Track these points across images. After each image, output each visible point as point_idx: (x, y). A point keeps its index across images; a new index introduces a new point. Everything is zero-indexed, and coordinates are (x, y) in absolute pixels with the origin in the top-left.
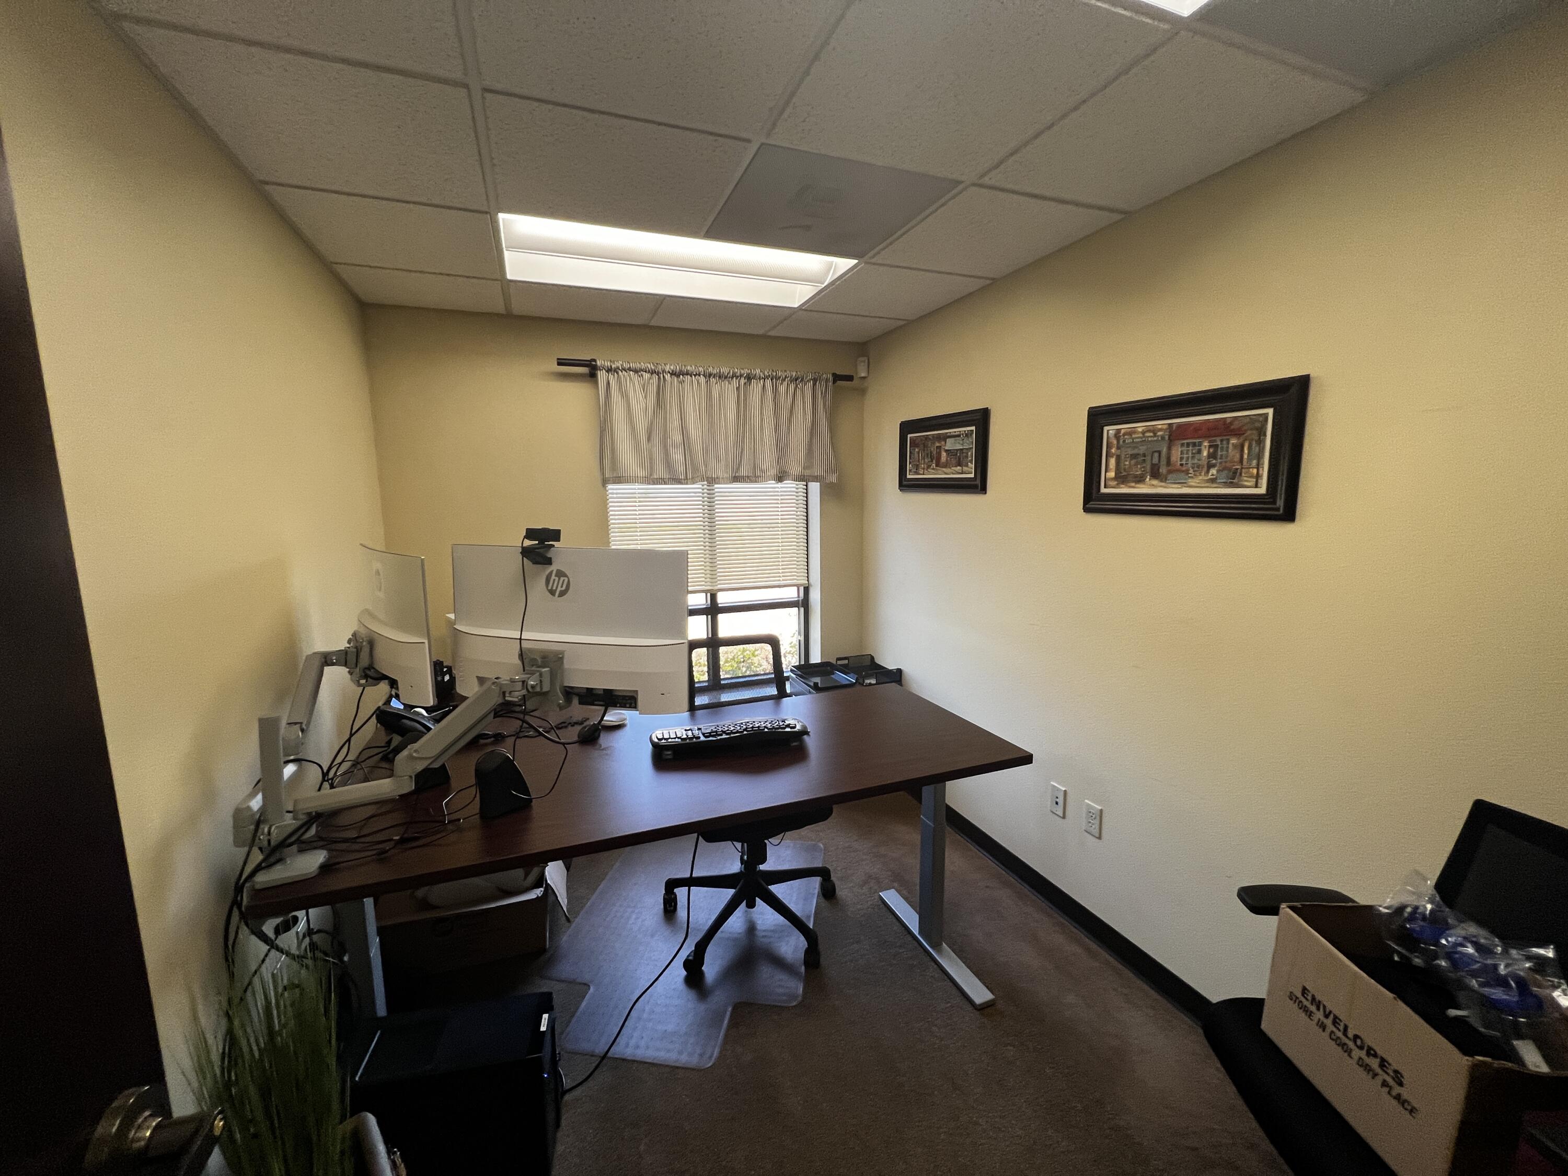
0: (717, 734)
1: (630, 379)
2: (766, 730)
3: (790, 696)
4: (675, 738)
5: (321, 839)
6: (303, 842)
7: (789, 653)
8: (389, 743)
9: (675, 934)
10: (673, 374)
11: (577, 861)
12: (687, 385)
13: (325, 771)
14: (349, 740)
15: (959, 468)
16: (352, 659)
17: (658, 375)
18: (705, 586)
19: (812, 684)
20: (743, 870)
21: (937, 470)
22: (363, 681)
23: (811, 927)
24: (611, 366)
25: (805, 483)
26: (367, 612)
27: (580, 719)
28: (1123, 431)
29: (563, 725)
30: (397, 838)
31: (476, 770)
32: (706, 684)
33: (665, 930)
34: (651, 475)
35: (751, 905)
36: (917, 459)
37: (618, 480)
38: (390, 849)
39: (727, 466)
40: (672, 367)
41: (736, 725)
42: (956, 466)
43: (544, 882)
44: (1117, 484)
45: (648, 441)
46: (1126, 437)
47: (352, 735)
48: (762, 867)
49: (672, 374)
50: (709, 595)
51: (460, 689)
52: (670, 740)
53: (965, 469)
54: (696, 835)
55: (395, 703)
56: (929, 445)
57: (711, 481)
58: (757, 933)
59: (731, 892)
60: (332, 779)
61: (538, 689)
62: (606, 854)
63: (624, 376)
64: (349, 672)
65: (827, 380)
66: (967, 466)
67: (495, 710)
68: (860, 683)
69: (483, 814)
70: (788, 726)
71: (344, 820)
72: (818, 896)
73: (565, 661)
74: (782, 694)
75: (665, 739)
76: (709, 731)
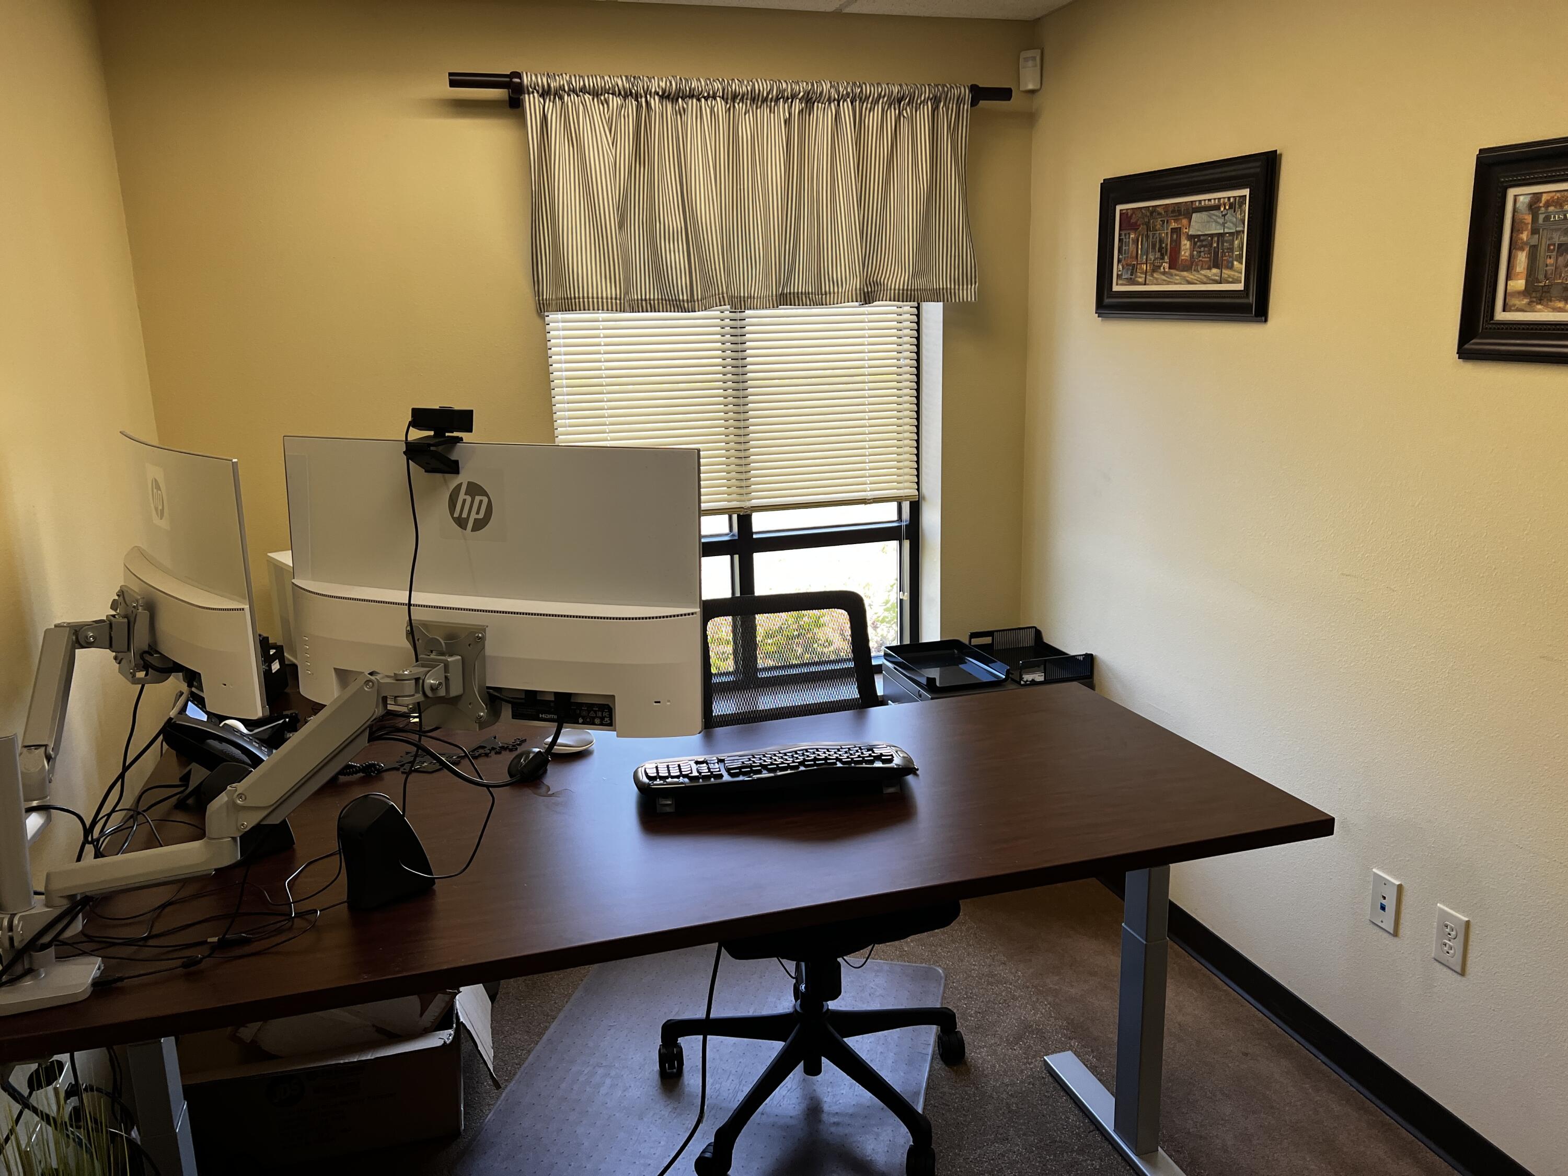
0: (751, 770)
1: (585, 106)
2: (839, 765)
3: (882, 702)
4: (678, 777)
5: (90, 939)
6: (64, 943)
7: (883, 621)
8: (185, 779)
9: (680, 1115)
10: (665, 96)
11: (511, 986)
12: (690, 119)
13: (88, 826)
14: (121, 777)
15: (1215, 271)
16: (120, 636)
17: (637, 100)
18: (729, 501)
19: (923, 681)
20: (798, 1009)
21: (1172, 275)
22: (141, 675)
23: (920, 1111)
24: (549, 85)
25: (915, 304)
26: (140, 553)
27: (511, 741)
28: (1544, 198)
29: (481, 751)
30: (215, 939)
31: (340, 829)
32: (732, 678)
33: (661, 1109)
34: (626, 293)
35: (813, 1069)
36: (1134, 254)
37: (568, 305)
38: (204, 958)
39: (767, 275)
40: (663, 84)
41: (785, 754)
42: (1209, 268)
43: (455, 1020)
44: (1529, 304)
45: (620, 228)
46: (1551, 209)
47: (126, 768)
48: (832, 1005)
49: (662, 97)
50: (735, 517)
51: (308, 689)
52: (669, 780)
53: (1226, 272)
54: (716, 945)
55: (194, 712)
56: (1158, 227)
57: (739, 304)
58: (825, 1117)
59: (778, 1046)
60: (98, 840)
61: (442, 692)
62: (556, 975)
63: (573, 103)
64: (116, 658)
65: (960, 100)
66: (1231, 267)
67: (371, 727)
68: (1012, 680)
69: (354, 902)
70: (879, 758)
71: (122, 908)
72: (932, 1059)
73: (488, 643)
74: (869, 699)
75: (662, 778)
76: (739, 764)
